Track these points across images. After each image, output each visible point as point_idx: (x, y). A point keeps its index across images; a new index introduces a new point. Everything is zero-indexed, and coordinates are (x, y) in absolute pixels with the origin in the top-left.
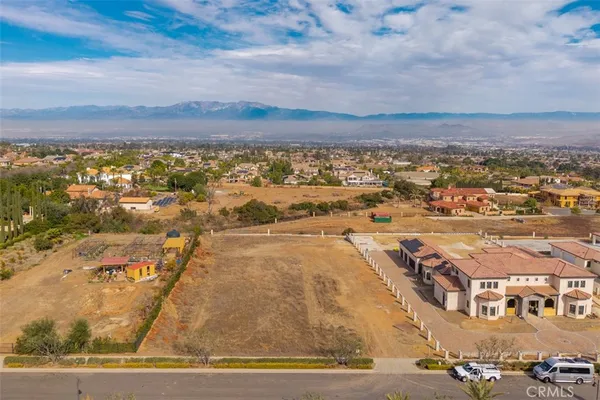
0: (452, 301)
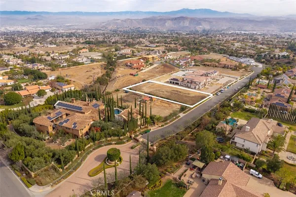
0: (197, 87)
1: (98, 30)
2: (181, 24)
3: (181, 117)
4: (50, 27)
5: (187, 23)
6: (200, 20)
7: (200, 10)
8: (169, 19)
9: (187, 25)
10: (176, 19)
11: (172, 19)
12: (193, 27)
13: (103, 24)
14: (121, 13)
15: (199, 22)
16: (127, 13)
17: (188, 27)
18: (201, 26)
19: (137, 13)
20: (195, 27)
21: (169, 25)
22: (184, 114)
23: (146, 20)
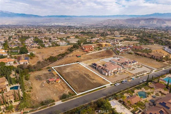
0: (107, 74)
1: (97, 25)
2: (151, 23)
3: (56, 105)
4: (74, 24)
5: (155, 22)
6: (166, 20)
7: (168, 13)
8: (143, 20)
9: (155, 23)
10: (147, 19)
11: (145, 20)
12: (159, 25)
13: (101, 22)
14: (114, 16)
15: (164, 21)
16: (117, 16)
17: (155, 24)
18: (165, 24)
19: (123, 16)
20: (161, 25)
21: (142, 23)
22: (62, 102)
23: (128, 20)
